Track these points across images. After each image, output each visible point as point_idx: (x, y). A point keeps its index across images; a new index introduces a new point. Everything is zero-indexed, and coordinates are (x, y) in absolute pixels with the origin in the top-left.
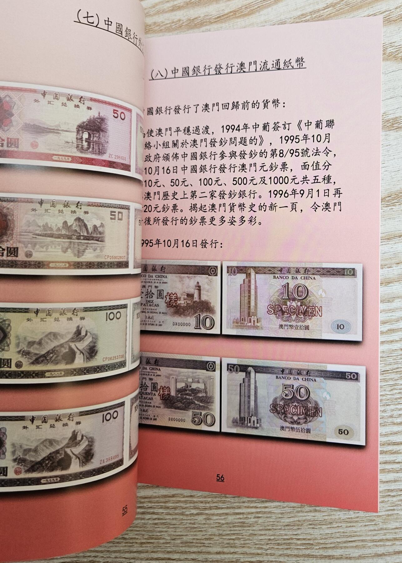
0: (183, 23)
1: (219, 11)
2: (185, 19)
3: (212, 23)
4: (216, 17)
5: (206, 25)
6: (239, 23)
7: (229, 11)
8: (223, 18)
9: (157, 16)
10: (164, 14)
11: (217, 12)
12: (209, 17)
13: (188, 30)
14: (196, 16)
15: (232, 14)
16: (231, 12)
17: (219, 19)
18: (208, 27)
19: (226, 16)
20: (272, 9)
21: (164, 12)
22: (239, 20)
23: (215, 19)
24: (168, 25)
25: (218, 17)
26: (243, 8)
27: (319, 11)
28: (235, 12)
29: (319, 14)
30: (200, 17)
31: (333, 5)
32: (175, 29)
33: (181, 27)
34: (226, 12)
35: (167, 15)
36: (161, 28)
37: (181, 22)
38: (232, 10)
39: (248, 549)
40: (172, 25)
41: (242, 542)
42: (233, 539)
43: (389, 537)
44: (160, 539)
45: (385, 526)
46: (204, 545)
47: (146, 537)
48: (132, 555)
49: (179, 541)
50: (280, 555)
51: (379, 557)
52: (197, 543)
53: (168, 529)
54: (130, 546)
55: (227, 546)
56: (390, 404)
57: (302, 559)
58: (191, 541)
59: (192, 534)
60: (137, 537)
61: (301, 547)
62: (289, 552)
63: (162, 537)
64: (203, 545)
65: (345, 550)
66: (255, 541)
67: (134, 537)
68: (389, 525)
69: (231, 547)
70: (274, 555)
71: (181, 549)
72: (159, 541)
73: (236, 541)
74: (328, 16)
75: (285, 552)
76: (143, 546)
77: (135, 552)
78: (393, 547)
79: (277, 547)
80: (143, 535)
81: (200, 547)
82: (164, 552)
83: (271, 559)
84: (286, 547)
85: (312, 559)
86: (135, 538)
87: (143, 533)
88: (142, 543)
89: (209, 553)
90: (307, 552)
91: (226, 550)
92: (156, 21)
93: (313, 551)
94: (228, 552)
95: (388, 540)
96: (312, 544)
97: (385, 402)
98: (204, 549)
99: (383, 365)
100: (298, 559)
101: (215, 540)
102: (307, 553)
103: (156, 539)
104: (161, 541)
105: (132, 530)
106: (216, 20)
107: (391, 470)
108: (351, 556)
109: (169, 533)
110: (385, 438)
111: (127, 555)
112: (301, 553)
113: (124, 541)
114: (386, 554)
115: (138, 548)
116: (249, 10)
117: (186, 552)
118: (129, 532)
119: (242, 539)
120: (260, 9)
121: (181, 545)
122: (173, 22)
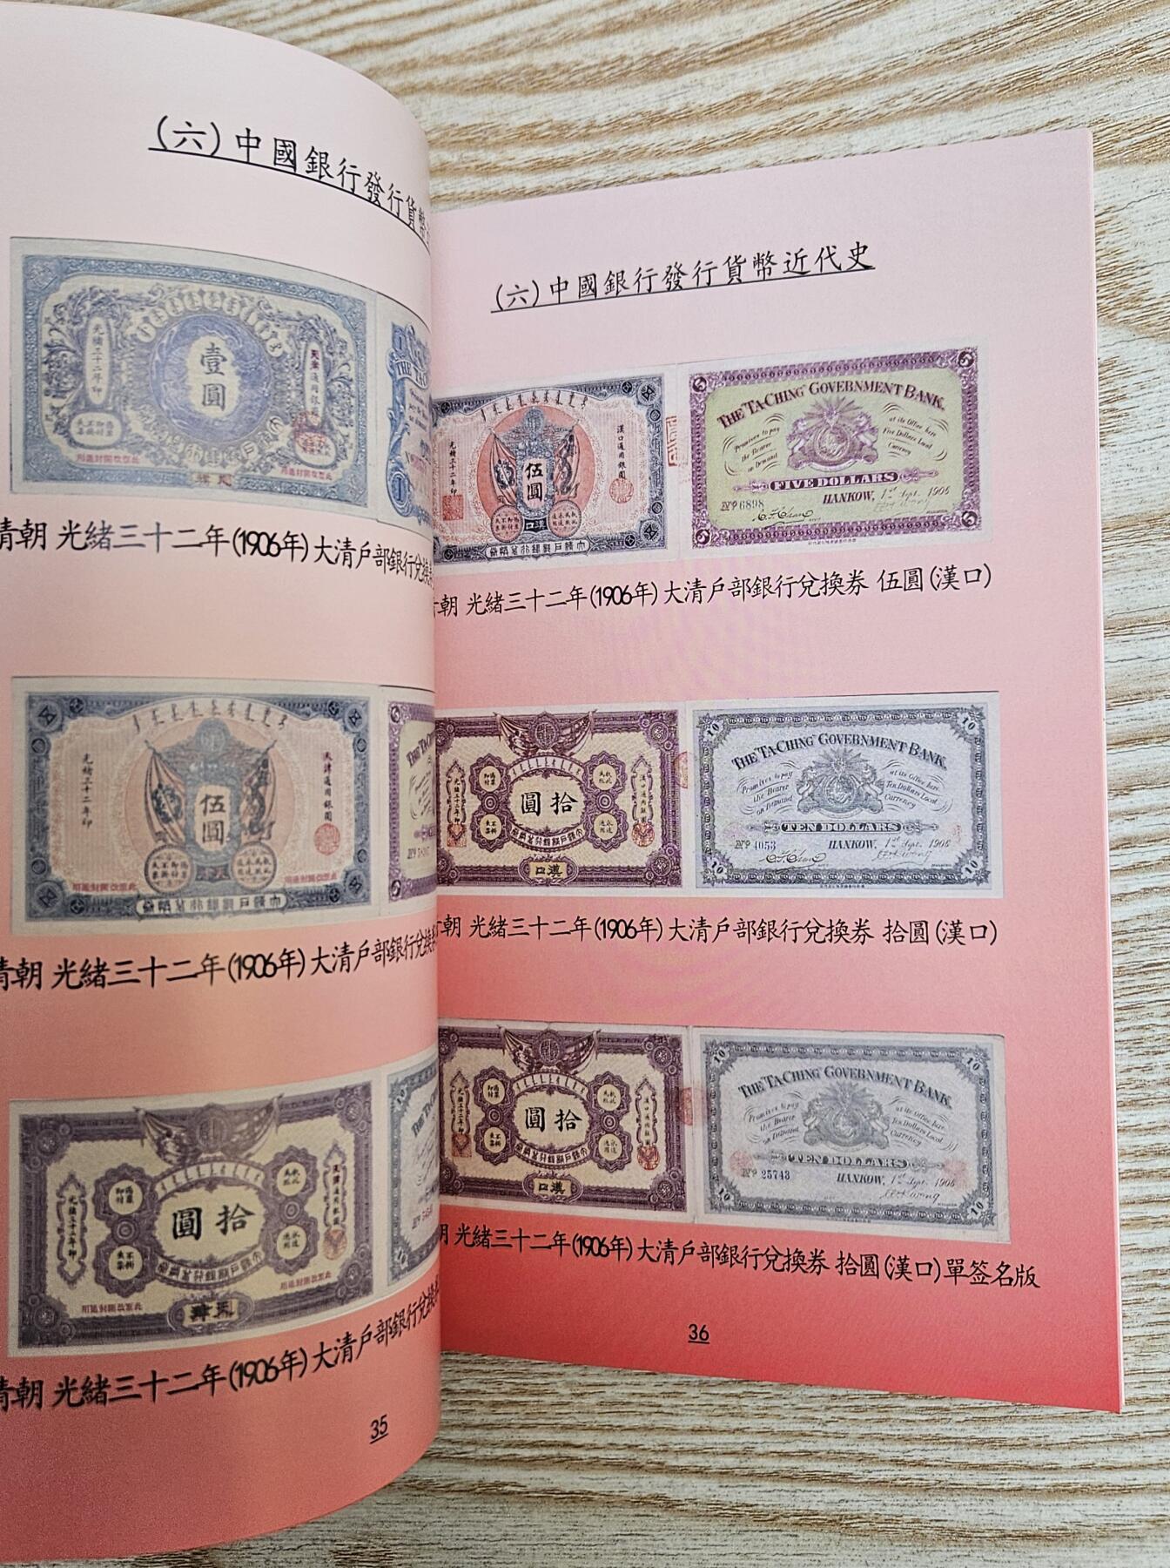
0: (632, 65)
1: (728, 34)
2: (636, 54)
3: (708, 64)
4: (721, 48)
5: (692, 70)
6: (781, 63)
7: (756, 32)
8: (738, 50)
9: (563, 48)
10: (582, 44)
11: (724, 35)
12: (701, 49)
13: (644, 83)
14: (667, 47)
15: (763, 40)
16: (759, 36)
17: (727, 54)
18: (698, 75)
19: (748, 46)
20: (870, 27)
21: (582, 36)
22: (781, 56)
23: (719, 53)
24: (592, 71)
25: (725, 50)
26: (792, 25)
27: (995, 31)
28: (770, 36)
29: (995, 39)
30: (676, 49)
31: (1034, 17)
32: (610, 82)
33: (625, 75)
34: (747, 36)
35: (589, 46)
36: (573, 79)
37: (627, 62)
38: (763, 31)
39: (775, 1421)
40: (603, 69)
41: (761, 1404)
42: (737, 1396)
43: (1150, 1391)
44: (544, 1393)
45: (1142, 1366)
46: (661, 1409)
47: (507, 1388)
48: (468, 1435)
49: (593, 1400)
50: (862, 1438)
51: (1125, 1445)
52: (642, 1405)
53: (565, 1370)
54: (464, 1412)
55: (720, 1412)
56: (1162, 1049)
57: (920, 1447)
58: (627, 1400)
59: (629, 1381)
60: (482, 1387)
61: (919, 1417)
62: (884, 1429)
63: (550, 1388)
64: (656, 1409)
65: (1035, 1426)
66: (794, 1402)
67: (475, 1387)
68: (1154, 1362)
69: (732, 1415)
70: (845, 1436)
71: (598, 1419)
72: (542, 1398)
73: (743, 1402)
74: (1020, 45)
75: (875, 1429)
76: (499, 1411)
77: (477, 1427)
78: (1161, 1418)
79: (855, 1416)
80: (500, 1383)
81: (650, 1414)
82: (553, 1427)
83: (836, 1448)
84: (877, 1416)
85: (945, 1447)
86: (476, 1392)
87: (500, 1378)
88: (495, 1404)
89: (673, 1430)
90: (934, 1430)
91: (716, 1423)
92: (561, 61)
93: (949, 1426)
94: (723, 1428)
95: (1148, 1400)
96: (947, 1410)
97: (1149, 1044)
98: (660, 1421)
99: (1148, 949)
100: (909, 1447)
101: (689, 1398)
102: (933, 1433)
103: (532, 1394)
104: (547, 1399)
105: (471, 1371)
106: (721, 56)
107: (1162, 1219)
108: (1049, 1440)
109: (569, 1379)
110: (1148, 1137)
111: (456, 1434)
112: (916, 1431)
113: (450, 1398)
114: (1142, 1435)
115: (486, 1417)
116: (808, 29)
117: (611, 1429)
118: (462, 1376)
119: (761, 1396)
120: (837, 26)
121: (597, 1410)
122: (605, 64)
